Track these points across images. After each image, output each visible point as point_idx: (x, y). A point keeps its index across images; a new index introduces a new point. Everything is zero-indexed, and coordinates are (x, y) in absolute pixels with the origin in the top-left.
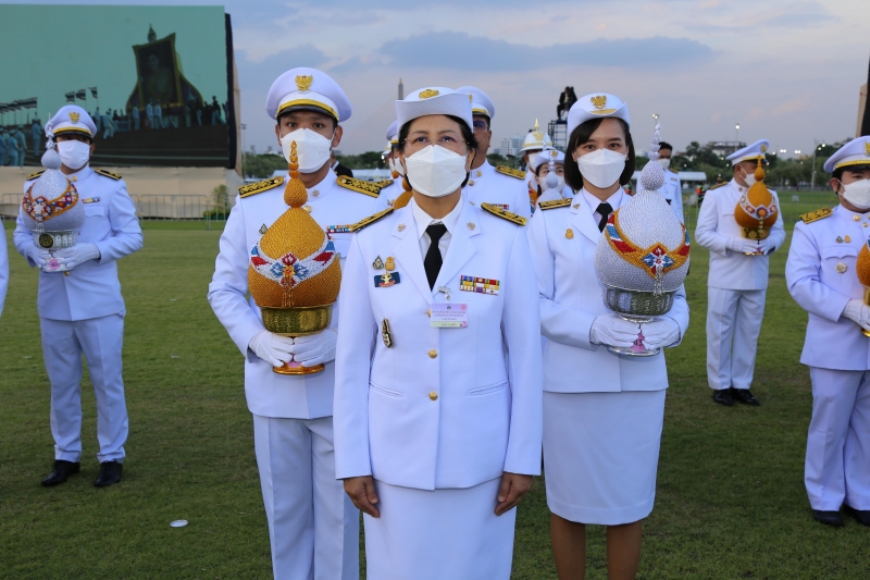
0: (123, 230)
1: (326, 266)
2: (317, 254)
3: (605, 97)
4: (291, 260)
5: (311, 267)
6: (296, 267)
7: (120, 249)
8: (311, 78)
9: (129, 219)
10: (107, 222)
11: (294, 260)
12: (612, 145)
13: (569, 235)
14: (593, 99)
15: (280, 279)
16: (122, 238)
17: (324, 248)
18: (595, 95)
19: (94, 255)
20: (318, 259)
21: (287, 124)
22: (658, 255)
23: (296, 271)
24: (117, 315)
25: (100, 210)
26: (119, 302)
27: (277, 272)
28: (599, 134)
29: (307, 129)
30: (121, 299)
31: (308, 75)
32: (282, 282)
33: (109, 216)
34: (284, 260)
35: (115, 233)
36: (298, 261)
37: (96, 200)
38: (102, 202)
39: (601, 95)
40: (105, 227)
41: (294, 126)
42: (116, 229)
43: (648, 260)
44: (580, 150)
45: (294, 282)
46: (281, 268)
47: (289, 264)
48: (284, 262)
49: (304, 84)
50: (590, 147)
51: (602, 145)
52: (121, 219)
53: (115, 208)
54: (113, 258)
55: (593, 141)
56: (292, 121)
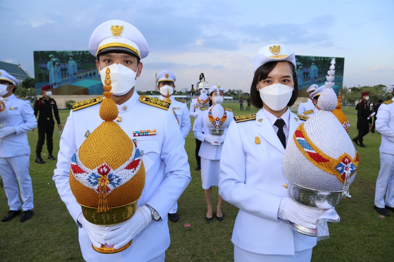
0: (28, 120)
1: (135, 173)
2: (127, 163)
3: (279, 46)
4: (106, 170)
5: (124, 175)
6: (110, 176)
7: (26, 128)
8: (122, 28)
9: (30, 116)
10: (21, 117)
11: (109, 170)
12: (284, 80)
13: (258, 141)
14: (270, 48)
15: (96, 187)
16: (27, 124)
17: (133, 157)
18: (272, 45)
19: (13, 131)
20: (128, 167)
21: (105, 61)
22: (346, 163)
23: (111, 180)
24: (26, 154)
25: (18, 112)
26: (27, 149)
27: (93, 181)
28: (275, 72)
29: (120, 64)
30: (29, 148)
31: (120, 25)
32: (98, 190)
33: (22, 115)
34: (99, 170)
35: (25, 122)
36: (112, 171)
37: (16, 109)
38: (19, 109)
39: (277, 45)
40: (20, 119)
41: (110, 62)
42: (25, 120)
43: (340, 168)
44: (261, 84)
45: (108, 189)
46: (97, 177)
47: (104, 174)
48: (99, 172)
49: (117, 31)
50: (268, 82)
51: (277, 81)
52: (27, 116)
53: (24, 112)
54: (23, 133)
55: (270, 77)
56: (108, 58)
